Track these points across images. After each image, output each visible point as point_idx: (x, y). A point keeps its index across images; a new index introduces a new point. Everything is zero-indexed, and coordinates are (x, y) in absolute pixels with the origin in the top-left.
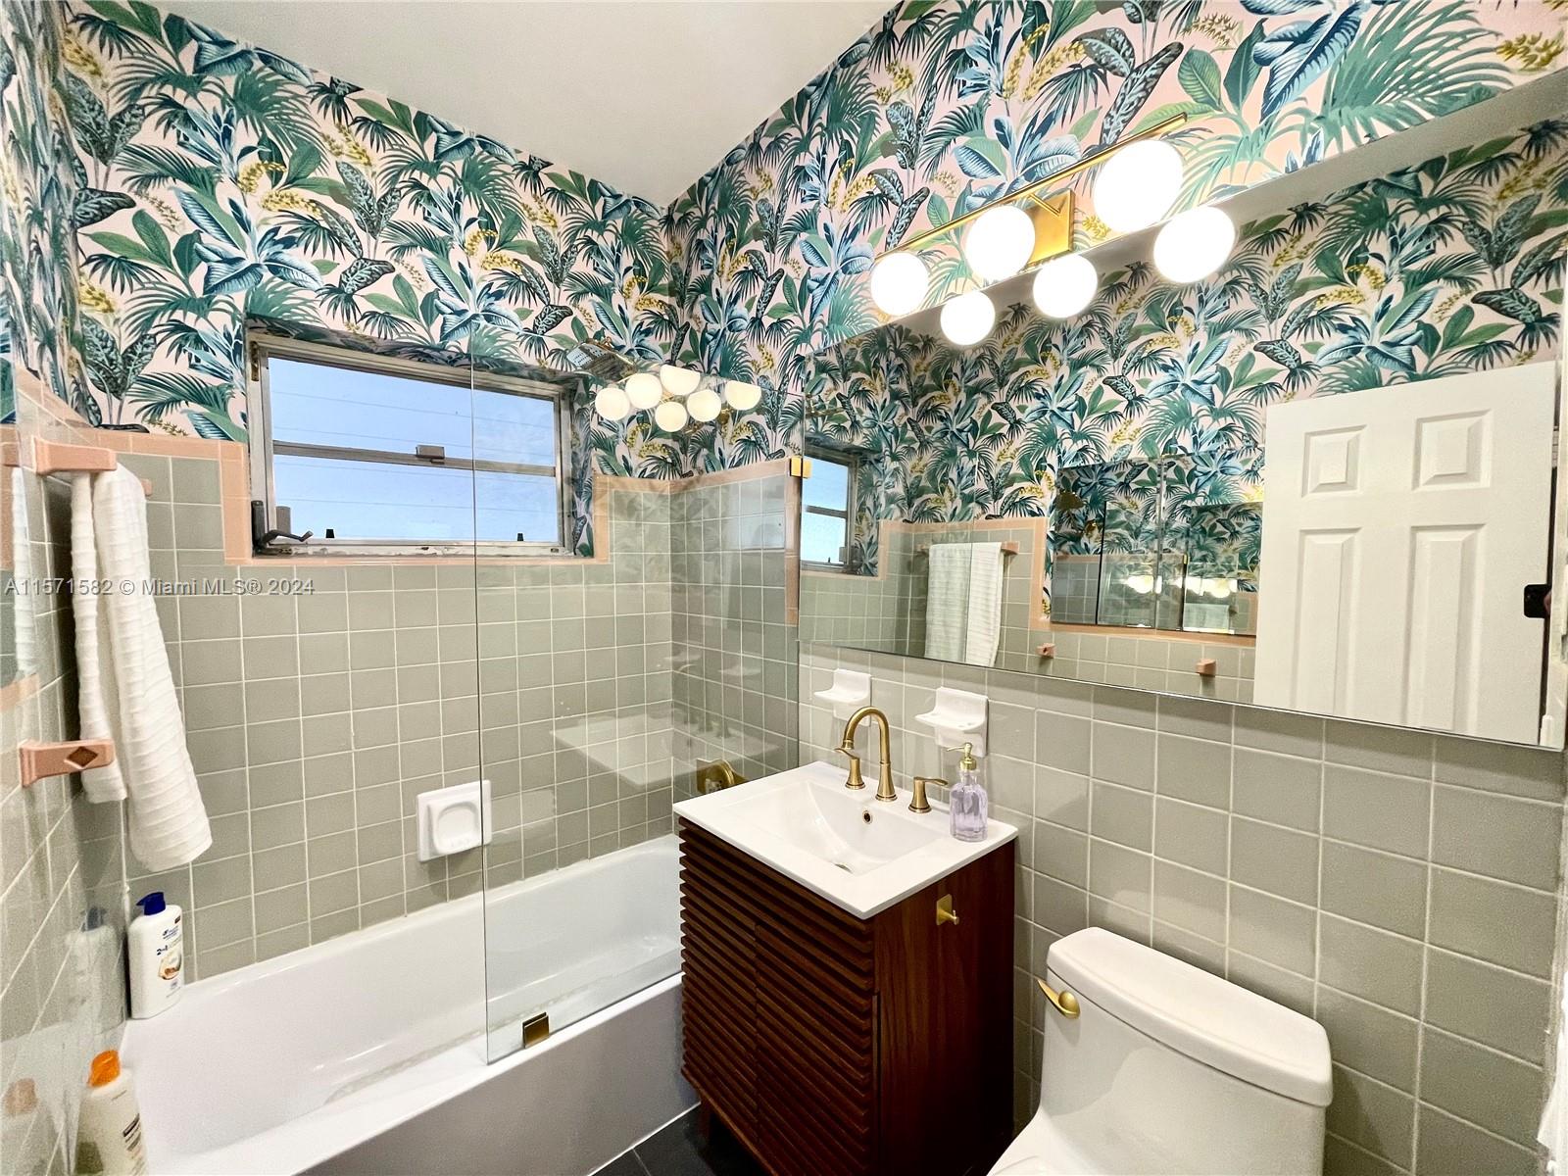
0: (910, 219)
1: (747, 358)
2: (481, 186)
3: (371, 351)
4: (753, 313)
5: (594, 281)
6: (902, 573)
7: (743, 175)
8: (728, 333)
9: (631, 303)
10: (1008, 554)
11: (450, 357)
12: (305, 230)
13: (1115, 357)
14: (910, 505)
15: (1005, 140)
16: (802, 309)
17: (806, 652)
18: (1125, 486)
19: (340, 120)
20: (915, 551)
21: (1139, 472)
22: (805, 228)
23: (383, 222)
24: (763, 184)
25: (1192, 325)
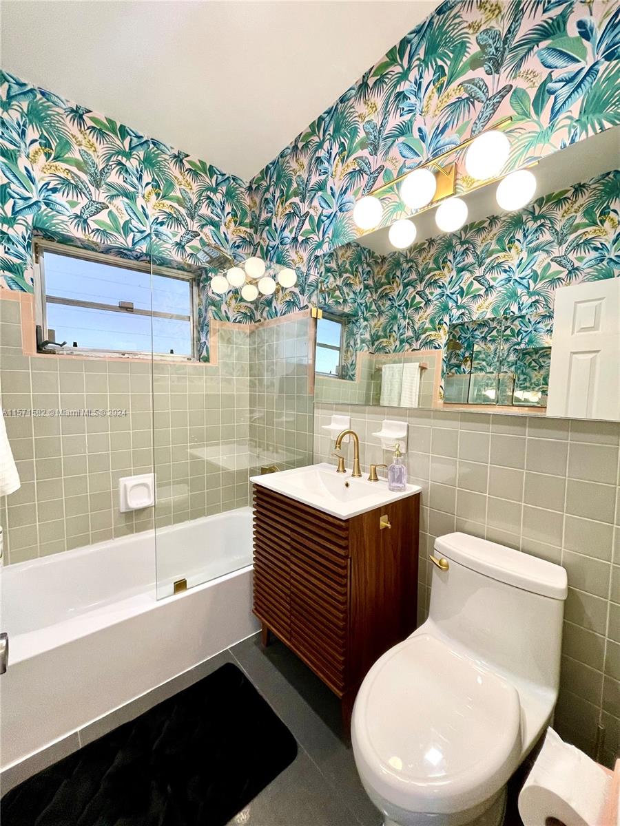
0: (374, 182)
1: (290, 258)
2: (153, 165)
3: (96, 251)
4: (293, 235)
5: (211, 219)
6: (368, 379)
7: (289, 163)
8: (280, 246)
9: (230, 231)
10: (423, 368)
11: (137, 255)
12: (63, 184)
13: (480, 266)
14: (373, 344)
15: (423, 138)
16: (318, 231)
17: (318, 408)
18: (484, 338)
19: (81, 127)
20: (376, 369)
21: (492, 331)
22: (320, 189)
23: (103, 183)
24: (298, 168)
25: (519, 249)
